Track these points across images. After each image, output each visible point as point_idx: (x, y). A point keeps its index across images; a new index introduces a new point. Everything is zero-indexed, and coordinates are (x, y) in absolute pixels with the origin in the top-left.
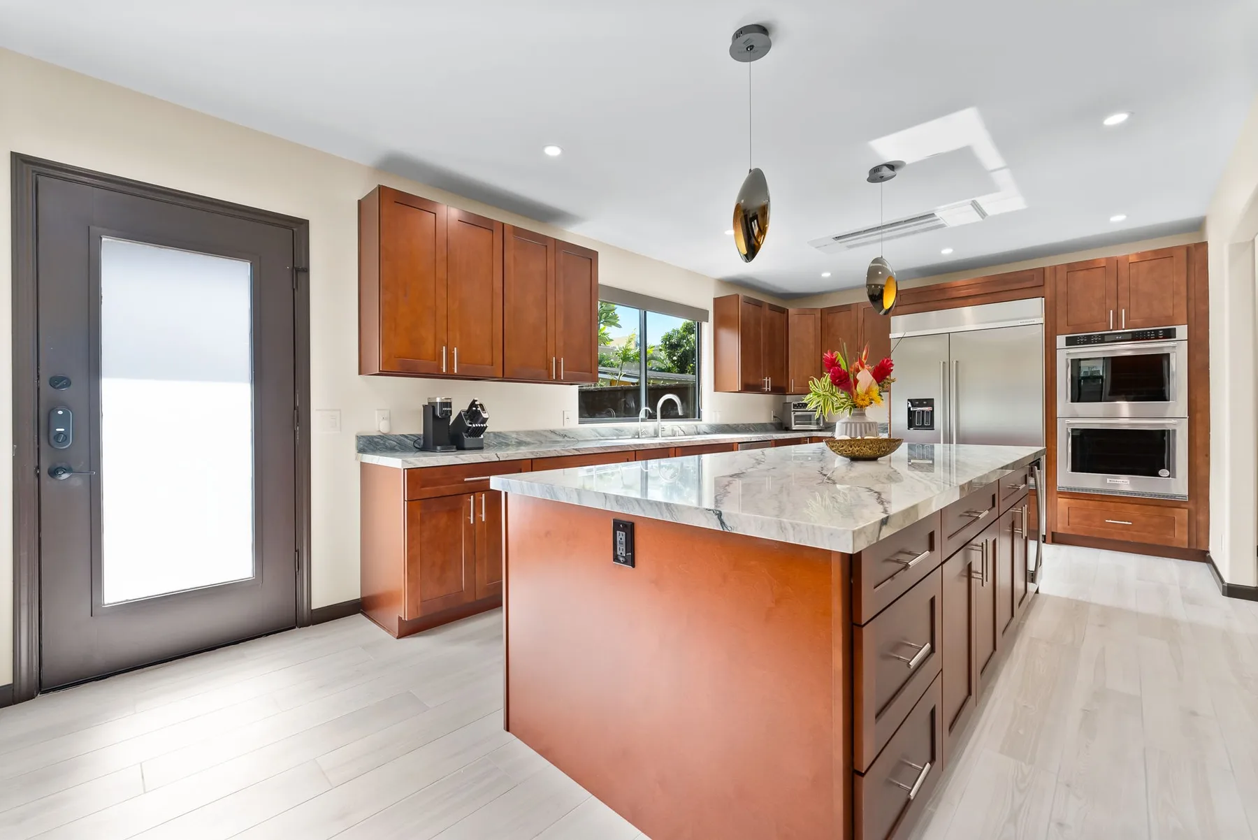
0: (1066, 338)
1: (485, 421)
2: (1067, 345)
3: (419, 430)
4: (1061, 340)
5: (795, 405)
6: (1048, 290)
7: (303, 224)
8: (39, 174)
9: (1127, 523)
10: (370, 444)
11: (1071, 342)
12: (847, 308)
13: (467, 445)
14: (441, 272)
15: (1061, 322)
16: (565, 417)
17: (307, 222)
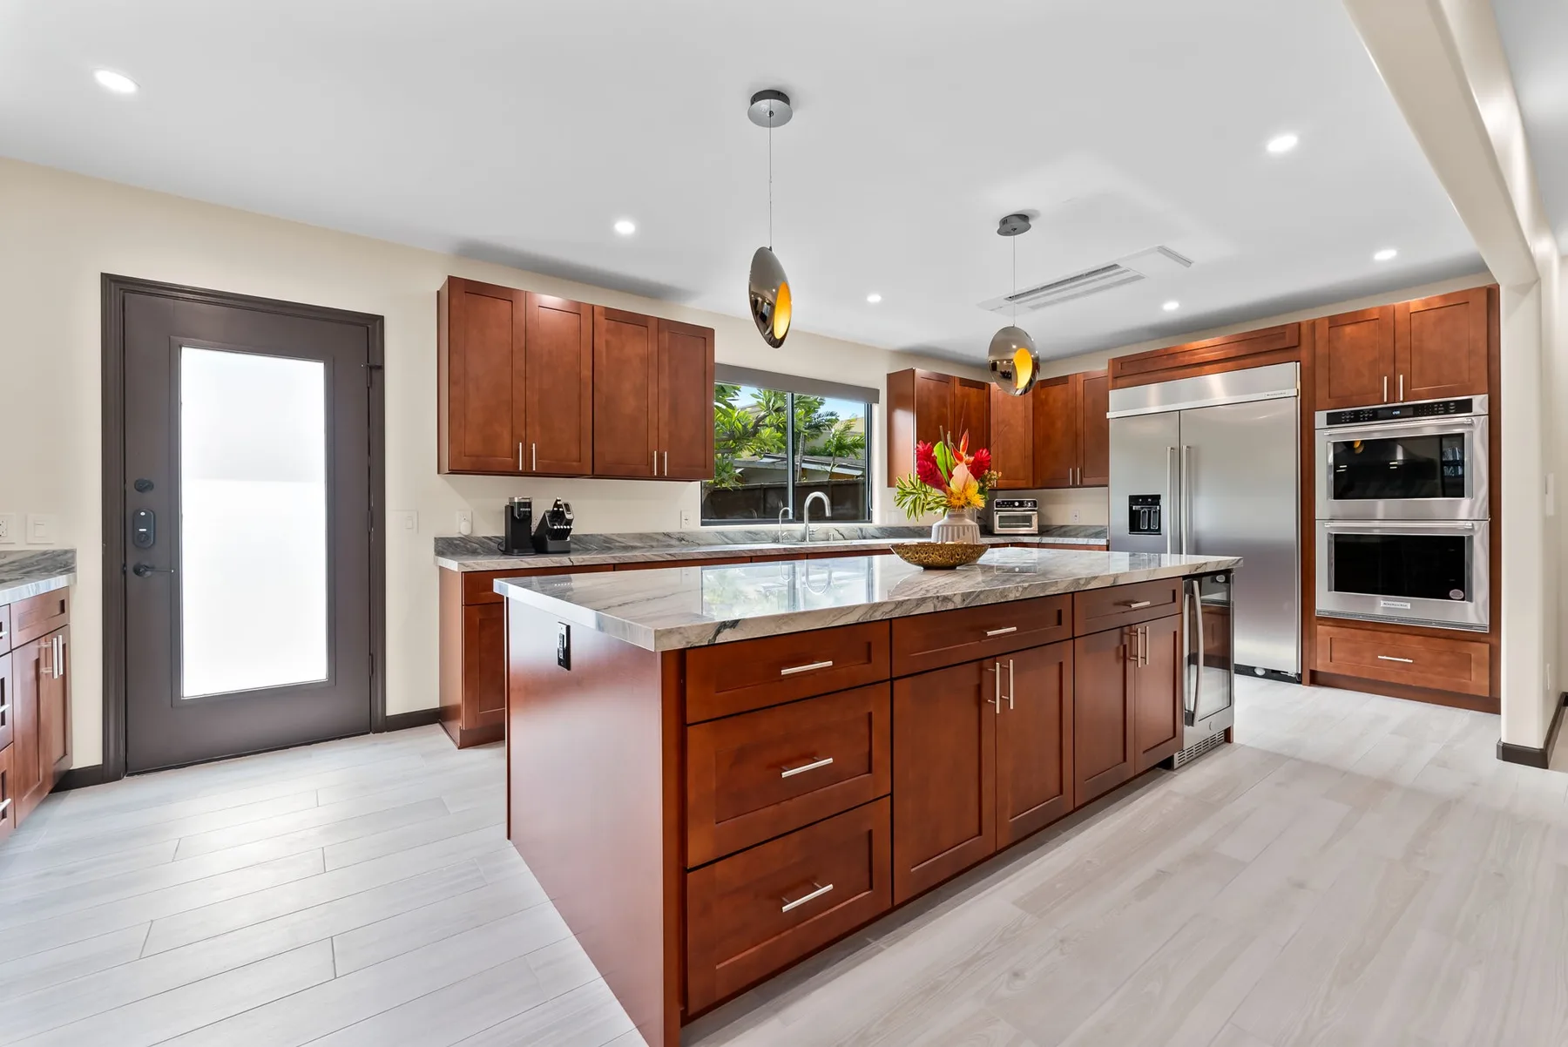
0: (1328, 414)
1: (569, 522)
2: (1328, 424)
3: (502, 533)
4: (1320, 418)
5: (997, 504)
6: (1304, 352)
7: (380, 320)
8: (126, 291)
9: (1407, 660)
10: (447, 547)
11: (1333, 420)
12: (1063, 380)
13: (550, 549)
14: (519, 363)
15: (1321, 393)
16: (683, 518)
17: (382, 318)
